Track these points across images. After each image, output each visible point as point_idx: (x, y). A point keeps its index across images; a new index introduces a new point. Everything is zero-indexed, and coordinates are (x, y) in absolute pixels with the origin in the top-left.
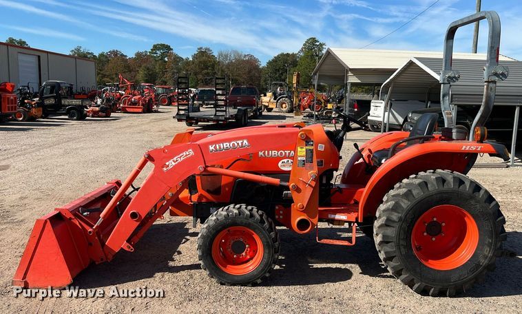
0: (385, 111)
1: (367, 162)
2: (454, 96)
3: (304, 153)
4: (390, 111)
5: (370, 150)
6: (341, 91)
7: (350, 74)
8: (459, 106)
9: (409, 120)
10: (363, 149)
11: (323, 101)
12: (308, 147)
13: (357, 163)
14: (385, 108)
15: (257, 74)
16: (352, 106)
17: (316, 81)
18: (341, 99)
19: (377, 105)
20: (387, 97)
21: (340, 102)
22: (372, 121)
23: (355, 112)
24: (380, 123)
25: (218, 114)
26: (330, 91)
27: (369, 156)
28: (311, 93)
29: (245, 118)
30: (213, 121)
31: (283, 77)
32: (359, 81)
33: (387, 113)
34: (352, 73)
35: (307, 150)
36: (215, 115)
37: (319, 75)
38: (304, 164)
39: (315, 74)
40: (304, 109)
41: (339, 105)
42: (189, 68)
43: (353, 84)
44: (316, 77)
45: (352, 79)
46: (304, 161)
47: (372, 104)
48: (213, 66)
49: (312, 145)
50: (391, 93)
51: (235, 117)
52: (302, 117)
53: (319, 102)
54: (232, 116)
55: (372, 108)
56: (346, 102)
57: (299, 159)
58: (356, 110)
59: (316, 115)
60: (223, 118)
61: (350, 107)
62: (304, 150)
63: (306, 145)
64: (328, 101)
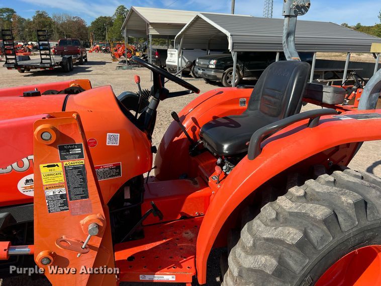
0: (179, 58)
1: (192, 137)
2: (235, 44)
3: (61, 178)
4: (182, 58)
5: (194, 119)
6: (145, 43)
7: (150, 27)
8: (238, 52)
9: (197, 65)
10: (184, 117)
11: (132, 50)
12: (70, 163)
13: (176, 139)
14: (179, 55)
15: (84, 32)
16: (154, 54)
17: (125, 34)
18: (145, 49)
19: (172, 53)
20: (179, 46)
21: (144, 51)
22: (169, 65)
23: (156, 58)
24: (176, 67)
25: (44, 61)
26: (137, 44)
27: (194, 129)
28: (123, 44)
29: (70, 65)
30: (41, 68)
31: (104, 34)
32: (158, 34)
33: (180, 59)
34: (152, 26)
35: (66, 170)
36: (41, 63)
37: (127, 30)
38: (65, 204)
39: (124, 29)
40: (120, 56)
41: (144, 53)
42: (31, 26)
43: (154, 36)
44: (125, 31)
45: (153, 32)
46: (62, 196)
47: (168, 52)
48: (50, 25)
49: (81, 156)
50: (183, 43)
51: (61, 64)
52: (118, 62)
53: (129, 51)
54: (57, 63)
55: (169, 55)
56: (149, 52)
57: (50, 193)
58: (157, 57)
59: (128, 61)
60: (49, 65)
61: (152, 54)
62: (59, 169)
63: (63, 158)
64: (136, 50)
